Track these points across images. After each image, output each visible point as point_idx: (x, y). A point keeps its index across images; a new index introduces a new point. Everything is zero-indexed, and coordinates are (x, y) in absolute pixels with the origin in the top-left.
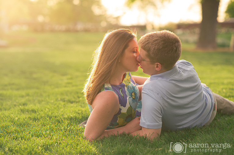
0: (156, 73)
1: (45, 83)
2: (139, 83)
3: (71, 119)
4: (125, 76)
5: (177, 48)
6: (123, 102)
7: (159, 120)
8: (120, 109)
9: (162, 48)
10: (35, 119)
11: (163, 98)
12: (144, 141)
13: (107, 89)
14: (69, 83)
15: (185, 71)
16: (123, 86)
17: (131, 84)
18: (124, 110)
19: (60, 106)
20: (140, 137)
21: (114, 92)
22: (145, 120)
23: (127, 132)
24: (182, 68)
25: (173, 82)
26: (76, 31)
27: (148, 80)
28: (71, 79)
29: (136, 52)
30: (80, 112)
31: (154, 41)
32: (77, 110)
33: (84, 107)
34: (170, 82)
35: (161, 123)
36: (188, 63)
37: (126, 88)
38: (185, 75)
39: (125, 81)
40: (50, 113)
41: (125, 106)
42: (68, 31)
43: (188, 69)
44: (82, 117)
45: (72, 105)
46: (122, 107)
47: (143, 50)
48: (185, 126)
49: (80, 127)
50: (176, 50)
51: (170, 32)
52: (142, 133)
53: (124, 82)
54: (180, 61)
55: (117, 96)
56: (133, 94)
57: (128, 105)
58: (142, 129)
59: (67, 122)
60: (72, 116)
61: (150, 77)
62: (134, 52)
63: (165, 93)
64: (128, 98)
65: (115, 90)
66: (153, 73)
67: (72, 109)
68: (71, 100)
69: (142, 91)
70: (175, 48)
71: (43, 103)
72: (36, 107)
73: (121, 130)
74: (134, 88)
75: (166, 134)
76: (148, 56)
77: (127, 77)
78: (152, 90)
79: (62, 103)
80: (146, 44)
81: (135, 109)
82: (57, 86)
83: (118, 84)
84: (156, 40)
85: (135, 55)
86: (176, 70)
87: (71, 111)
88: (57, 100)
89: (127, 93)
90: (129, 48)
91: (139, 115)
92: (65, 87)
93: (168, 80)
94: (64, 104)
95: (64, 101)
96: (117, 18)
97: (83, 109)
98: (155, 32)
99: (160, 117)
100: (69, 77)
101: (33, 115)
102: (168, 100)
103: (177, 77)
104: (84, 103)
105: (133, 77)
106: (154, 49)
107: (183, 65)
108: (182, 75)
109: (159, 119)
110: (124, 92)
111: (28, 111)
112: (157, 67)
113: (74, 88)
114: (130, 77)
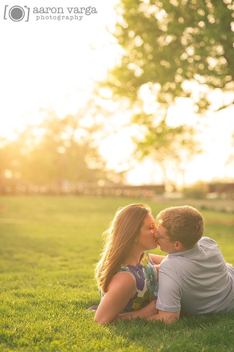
0: (176, 251)
1: (34, 265)
2: (156, 262)
3: (77, 303)
4: (142, 256)
5: (200, 227)
6: (140, 286)
7: (177, 303)
8: (137, 293)
9: (184, 227)
10: (34, 304)
11: (182, 278)
12: (161, 325)
13: (123, 270)
14: (63, 266)
15: (207, 249)
16: (141, 267)
17: (149, 265)
18: (141, 294)
19: (61, 290)
20: (156, 321)
21: (131, 274)
22: (162, 302)
23: (141, 317)
24: (204, 247)
25: (194, 261)
26: (63, 194)
27: (165, 258)
28: (66, 260)
29: (153, 228)
30: (86, 297)
31: (175, 218)
32: (82, 295)
33: (89, 292)
34: (190, 261)
35: (180, 306)
36: (212, 241)
37: (144, 270)
38: (207, 254)
39: (143, 261)
40: (50, 298)
41: (142, 290)
42: (50, 193)
43: (211, 248)
44: (89, 302)
45: (75, 289)
46: (139, 291)
47: (163, 227)
48: (206, 312)
49: (88, 311)
50: (199, 229)
51: (192, 208)
52: (159, 317)
53: (141, 263)
54: (203, 238)
55: (135, 278)
56: (151, 276)
57: (145, 289)
58: (159, 312)
59: (73, 307)
60: (77, 300)
61: (168, 256)
62: (151, 229)
63: (184, 272)
64: (145, 281)
65: (132, 272)
66: (172, 252)
67: (76, 293)
68: (72, 284)
69: (160, 270)
70: (198, 227)
71: (39, 287)
72: (32, 291)
73: (135, 315)
74: (152, 269)
75: (185, 318)
76: (168, 233)
77: (145, 257)
78: (170, 269)
79: (63, 288)
80: (167, 221)
81: (153, 293)
82: (50, 269)
83: (135, 265)
84: (178, 217)
85: (152, 231)
86: (198, 249)
87: (75, 295)
88: (55, 283)
89: (145, 275)
90: (144, 225)
91: (156, 298)
92: (61, 270)
93: (189, 259)
94: (65, 289)
95: (65, 285)
96: (121, 174)
97: (89, 294)
98: (176, 207)
99: (178, 299)
100: (61, 258)
101: (31, 299)
102: (188, 281)
103: (198, 257)
104: (88, 288)
105: (151, 256)
106: (175, 227)
107: (205, 243)
108: (203, 255)
109: (178, 301)
110: (141, 274)
111: (24, 295)
112: (177, 246)
113: (73, 271)
114: (148, 257)
